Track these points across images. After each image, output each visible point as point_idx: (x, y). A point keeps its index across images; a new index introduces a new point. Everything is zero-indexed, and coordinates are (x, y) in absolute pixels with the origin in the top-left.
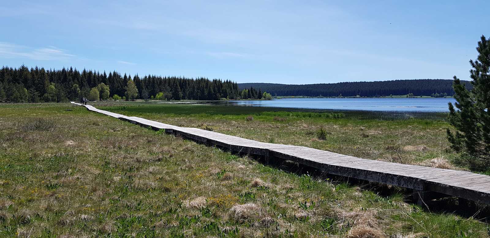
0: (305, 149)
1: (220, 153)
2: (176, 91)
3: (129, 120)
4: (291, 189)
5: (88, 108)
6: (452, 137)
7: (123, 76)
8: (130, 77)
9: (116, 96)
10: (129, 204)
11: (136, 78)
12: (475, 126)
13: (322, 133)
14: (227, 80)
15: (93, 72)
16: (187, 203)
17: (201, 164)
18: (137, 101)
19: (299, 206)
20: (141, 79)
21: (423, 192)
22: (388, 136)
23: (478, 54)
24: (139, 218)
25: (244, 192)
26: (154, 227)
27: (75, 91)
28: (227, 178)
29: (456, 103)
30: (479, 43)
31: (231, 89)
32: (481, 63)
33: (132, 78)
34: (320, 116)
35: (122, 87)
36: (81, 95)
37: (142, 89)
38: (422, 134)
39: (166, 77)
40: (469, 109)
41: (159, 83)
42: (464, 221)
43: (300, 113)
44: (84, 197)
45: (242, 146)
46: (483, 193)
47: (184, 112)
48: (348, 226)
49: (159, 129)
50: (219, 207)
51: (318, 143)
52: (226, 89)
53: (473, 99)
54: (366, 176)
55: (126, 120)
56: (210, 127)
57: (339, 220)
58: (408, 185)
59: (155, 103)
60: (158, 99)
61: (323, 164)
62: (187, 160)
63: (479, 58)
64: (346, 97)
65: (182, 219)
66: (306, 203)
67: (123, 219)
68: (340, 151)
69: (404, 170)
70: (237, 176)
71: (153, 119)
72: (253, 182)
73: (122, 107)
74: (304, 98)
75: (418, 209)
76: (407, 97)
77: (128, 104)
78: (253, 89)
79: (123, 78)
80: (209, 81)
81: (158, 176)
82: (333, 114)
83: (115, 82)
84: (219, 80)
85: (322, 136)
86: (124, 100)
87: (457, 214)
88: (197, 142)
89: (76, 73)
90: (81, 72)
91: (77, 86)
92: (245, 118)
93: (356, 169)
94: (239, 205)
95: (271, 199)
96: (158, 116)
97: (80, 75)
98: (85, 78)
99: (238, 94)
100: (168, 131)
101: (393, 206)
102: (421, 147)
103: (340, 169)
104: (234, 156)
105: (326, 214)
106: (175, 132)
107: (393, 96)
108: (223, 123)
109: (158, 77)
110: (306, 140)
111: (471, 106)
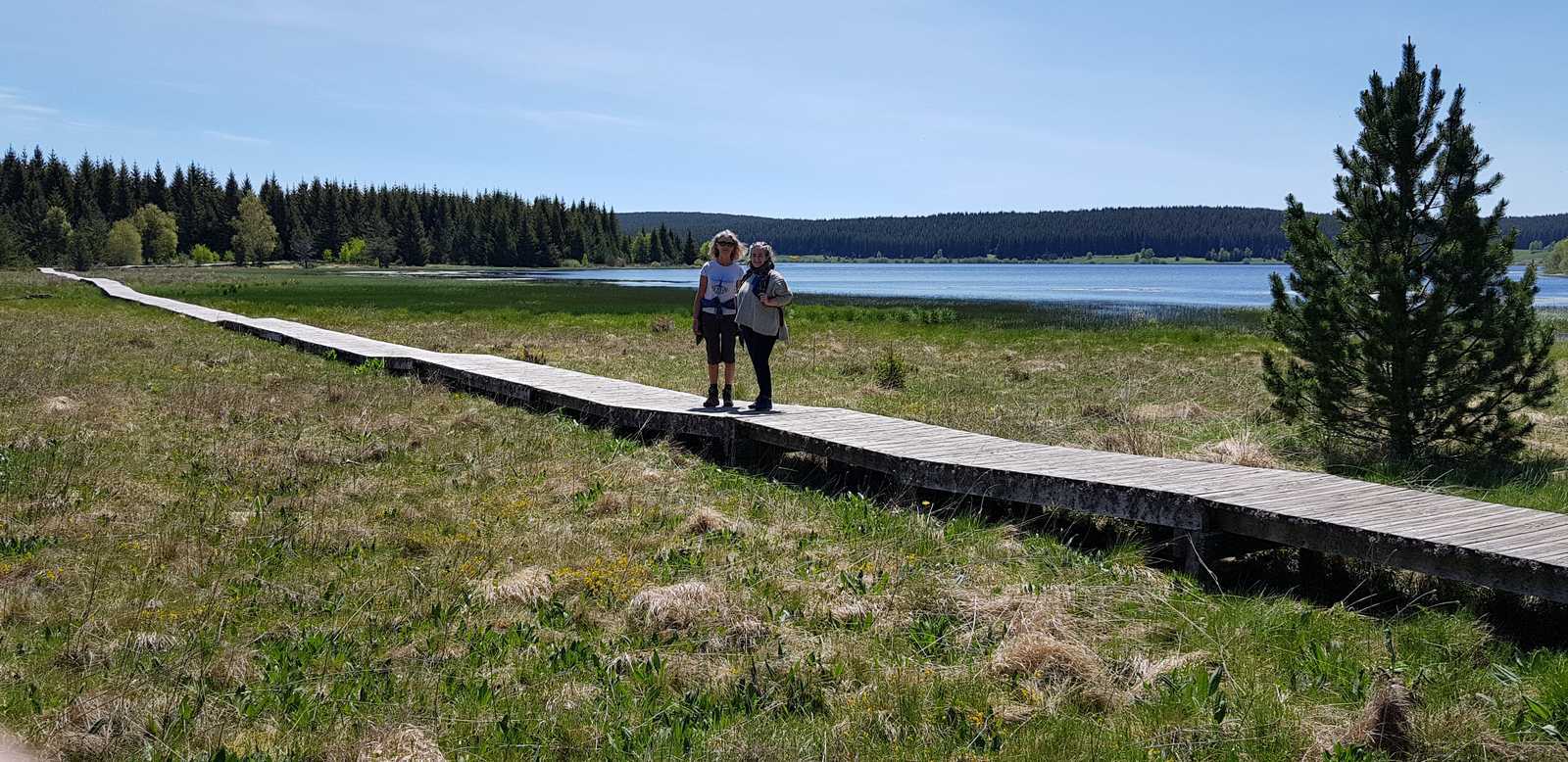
0: (846, 418)
1: (576, 433)
2: (411, 233)
3: (257, 330)
4: (813, 536)
5: (106, 289)
6: (1277, 375)
7: (222, 182)
8: (248, 185)
9: (201, 249)
10: (293, 595)
11: (270, 191)
12: (1345, 342)
13: (893, 368)
14: (583, 202)
15: (117, 167)
16: (487, 589)
17: (519, 468)
18: (276, 267)
19: (841, 586)
20: (285, 193)
21: (1202, 536)
22: (1086, 378)
23: (1360, 128)
24: (332, 637)
25: (665, 550)
26: (388, 662)
27: (54, 232)
28: (608, 509)
29: (1292, 277)
30: (1364, 95)
31: (595, 229)
32: (1368, 157)
33: (257, 189)
34: (881, 318)
35: (221, 219)
36: (78, 245)
37: (292, 228)
38: (1185, 370)
39: (372, 189)
40: (1329, 293)
41: (349, 206)
42: (1319, 613)
43: (818, 308)
44: (134, 579)
45: (649, 411)
46: (1374, 534)
47: (443, 304)
48: (991, 641)
49: (364, 358)
50: (592, 595)
51: (880, 398)
52: (578, 231)
53: (1342, 263)
54: (1035, 491)
55: (245, 329)
56: (533, 352)
57: (961, 623)
58: (1158, 517)
59: (337, 272)
60: (346, 262)
61: (904, 459)
62: (469, 457)
63: (1365, 141)
64: (954, 260)
65: (477, 637)
66: (861, 576)
67: (279, 642)
68: (948, 420)
69: (1144, 471)
70: (639, 502)
71: (338, 326)
72: (693, 520)
73: (223, 286)
74: (830, 262)
75: (1187, 584)
76: (1136, 260)
77: (244, 277)
78: (668, 231)
79: (224, 189)
80: (522, 203)
81: (382, 508)
82: (920, 311)
83: (196, 202)
84: (557, 199)
85: (893, 376)
86: (229, 263)
87: (1299, 595)
88: (500, 400)
89: (57, 170)
90: (73, 166)
91: (62, 212)
92: (648, 325)
93: (1004, 472)
94: (658, 589)
95: (751, 567)
96: (354, 316)
97: (68, 175)
98: (90, 187)
99: (617, 246)
100: (397, 366)
101: (1115, 577)
102: (1185, 409)
103: (956, 474)
104: (624, 443)
105: (923, 605)
106: (421, 369)
107: (1096, 258)
108: (576, 339)
109: (347, 186)
110: (844, 391)
111: (1335, 283)
